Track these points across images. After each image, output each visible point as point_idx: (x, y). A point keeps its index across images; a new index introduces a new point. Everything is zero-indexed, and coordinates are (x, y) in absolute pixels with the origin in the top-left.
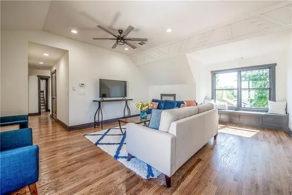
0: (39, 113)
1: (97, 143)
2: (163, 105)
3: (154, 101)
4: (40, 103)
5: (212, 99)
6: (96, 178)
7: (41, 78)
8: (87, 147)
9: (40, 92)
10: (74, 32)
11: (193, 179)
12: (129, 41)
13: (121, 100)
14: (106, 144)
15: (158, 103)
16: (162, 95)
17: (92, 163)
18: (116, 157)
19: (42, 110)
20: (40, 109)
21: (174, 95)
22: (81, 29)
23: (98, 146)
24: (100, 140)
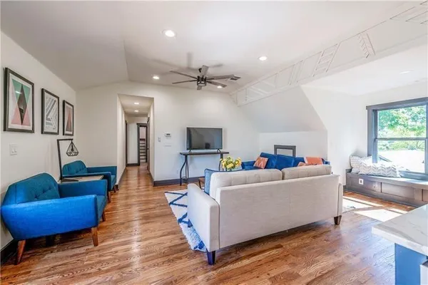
0: (138, 164)
1: (172, 203)
2: (274, 162)
3: (263, 155)
4: (139, 153)
5: (369, 155)
6: (150, 236)
7: (140, 125)
8: (161, 206)
9: (139, 139)
10: (156, 78)
11: (248, 265)
12: (213, 81)
13: (215, 153)
14: (179, 205)
15: (266, 159)
16: (276, 147)
17: (156, 222)
18: (180, 221)
19: (141, 161)
20: (139, 159)
21: (293, 148)
22: (161, 74)
23: (171, 205)
24: (175, 200)
